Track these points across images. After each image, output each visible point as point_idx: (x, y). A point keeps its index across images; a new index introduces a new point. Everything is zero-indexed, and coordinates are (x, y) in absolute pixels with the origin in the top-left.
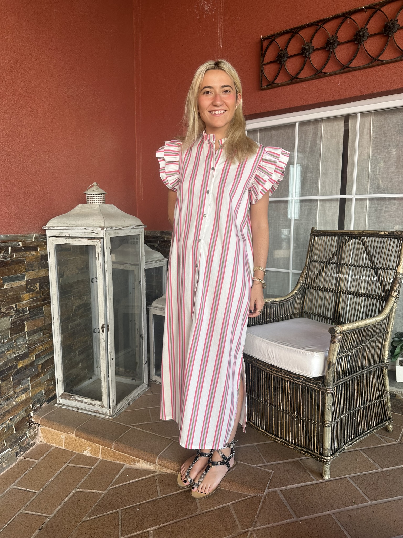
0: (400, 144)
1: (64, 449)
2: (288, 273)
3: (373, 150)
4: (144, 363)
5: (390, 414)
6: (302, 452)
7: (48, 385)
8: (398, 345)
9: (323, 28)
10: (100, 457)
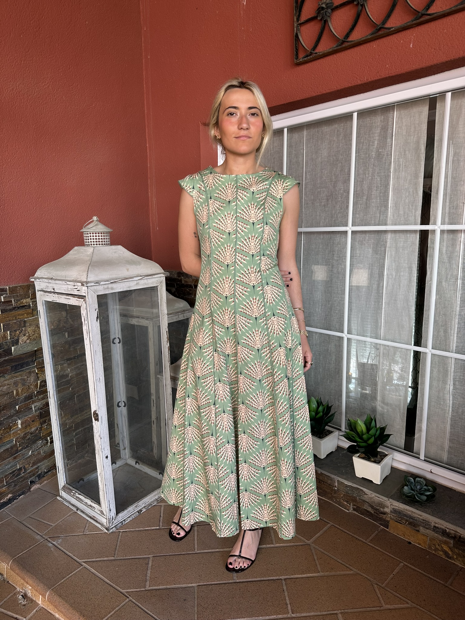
2: (341, 338)
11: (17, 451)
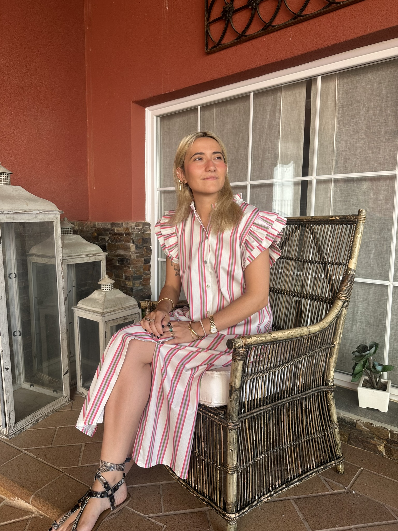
0: (369, 112)
3: (338, 121)
4: (63, 373)
5: (340, 451)
6: (204, 502)
8: (359, 361)
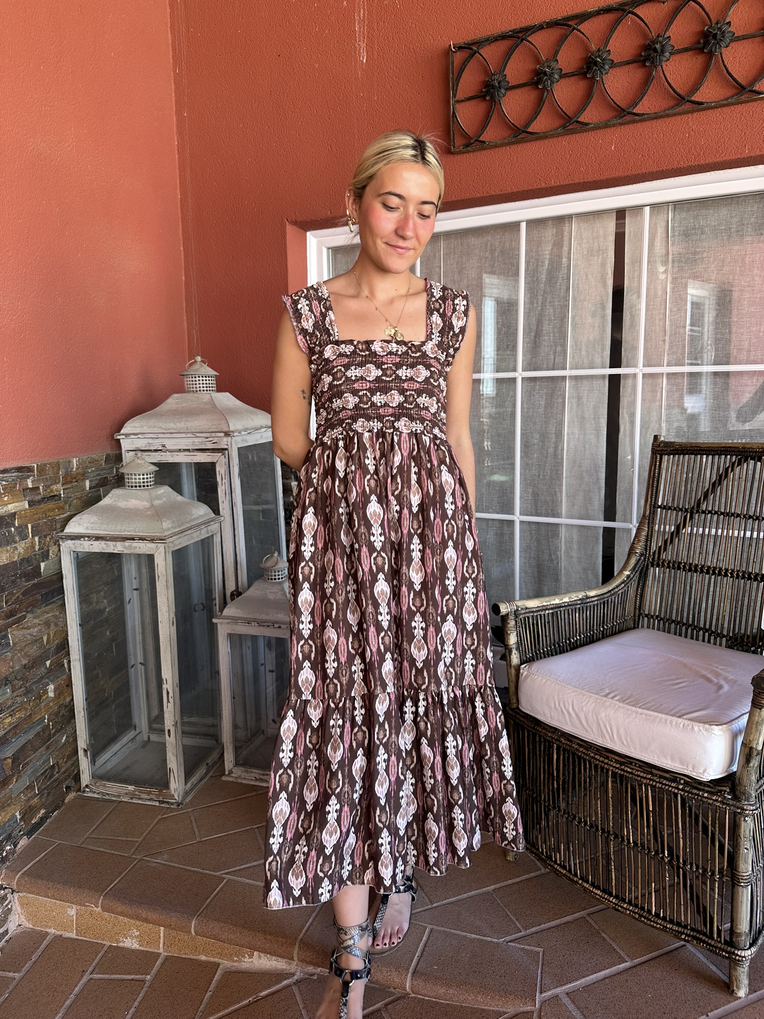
1: (77, 937)
2: (511, 523)
3: (673, 279)
7: (29, 798)
9: (579, 31)
10: (161, 950)
11: (50, 737)
